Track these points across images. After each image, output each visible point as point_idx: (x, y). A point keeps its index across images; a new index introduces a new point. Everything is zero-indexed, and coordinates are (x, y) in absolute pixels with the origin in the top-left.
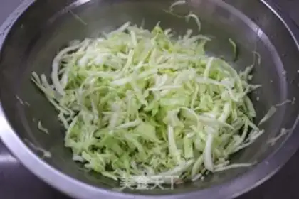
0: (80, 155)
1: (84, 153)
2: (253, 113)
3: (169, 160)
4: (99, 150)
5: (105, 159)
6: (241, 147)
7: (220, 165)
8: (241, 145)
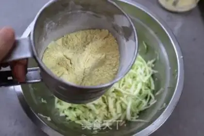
0: (63, 112)
1: (65, 111)
2: (153, 88)
3: (109, 114)
4: (73, 109)
5: (76, 114)
6: (145, 108)
7: (135, 118)
8: (146, 106)
